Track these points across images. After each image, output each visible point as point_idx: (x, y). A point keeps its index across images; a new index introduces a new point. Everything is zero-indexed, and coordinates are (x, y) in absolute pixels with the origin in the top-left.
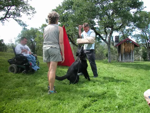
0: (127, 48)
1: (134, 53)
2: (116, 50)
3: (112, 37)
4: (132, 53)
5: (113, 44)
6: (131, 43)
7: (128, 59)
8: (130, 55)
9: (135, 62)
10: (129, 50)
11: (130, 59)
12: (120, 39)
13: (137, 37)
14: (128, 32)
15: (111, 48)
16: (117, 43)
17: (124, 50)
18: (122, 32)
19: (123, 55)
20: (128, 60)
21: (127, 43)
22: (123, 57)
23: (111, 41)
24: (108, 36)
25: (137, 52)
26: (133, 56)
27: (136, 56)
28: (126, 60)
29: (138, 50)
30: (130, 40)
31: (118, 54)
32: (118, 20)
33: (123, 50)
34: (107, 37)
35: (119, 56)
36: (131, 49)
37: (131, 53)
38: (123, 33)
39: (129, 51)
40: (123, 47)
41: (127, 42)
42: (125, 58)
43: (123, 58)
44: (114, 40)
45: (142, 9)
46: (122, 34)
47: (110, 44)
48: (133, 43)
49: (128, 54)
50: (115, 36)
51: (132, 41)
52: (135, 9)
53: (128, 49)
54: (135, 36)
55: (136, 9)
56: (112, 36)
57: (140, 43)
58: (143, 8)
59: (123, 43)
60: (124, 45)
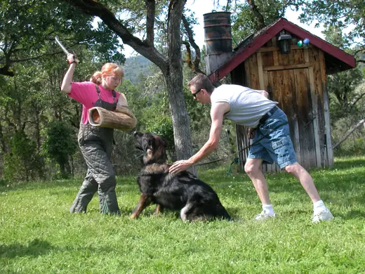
0: (285, 82)
1: (326, 107)
3: (187, 24)
4: (315, 110)
6: (302, 49)
7: (298, 148)
8: (306, 121)
10: (299, 95)
11: (312, 147)
16: (222, 59)
21: (281, 50)
30: (296, 33)
36: (308, 84)
37: (311, 108)
39: (299, 102)
40: (261, 77)
41: (279, 44)
47: (178, 68)
48: (316, 46)
49: (294, 115)
50: (207, 16)
53: (292, 89)
56: (187, 14)
59: (259, 54)
60: (264, 67)
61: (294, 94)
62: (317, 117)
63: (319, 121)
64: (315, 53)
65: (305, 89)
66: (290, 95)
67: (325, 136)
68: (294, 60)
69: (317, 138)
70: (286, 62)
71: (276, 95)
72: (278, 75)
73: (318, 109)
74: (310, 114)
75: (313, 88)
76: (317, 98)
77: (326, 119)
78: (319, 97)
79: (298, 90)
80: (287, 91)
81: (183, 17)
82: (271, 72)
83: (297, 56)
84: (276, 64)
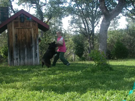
0: (22, 33)
4: (33, 44)
6: (30, 21)
7: (26, 58)
10: (27, 38)
11: (31, 57)
17: (16, 37)
19: (14, 49)
20: (26, 61)
22: (15, 53)
28: (22, 61)
30: (27, 15)
33: (14, 37)
36: (31, 34)
39: (27, 41)
40: (13, 31)
42: (18, 57)
43: (15, 57)
49: (25, 45)
53: (25, 36)
59: (13, 22)
60: (14, 27)
62: (34, 46)
63: (35, 48)
64: (35, 23)
65: (30, 36)
66: (24, 38)
67: (37, 53)
68: (26, 25)
69: (34, 54)
70: (23, 26)
71: (19, 38)
72: (20, 30)
73: (35, 44)
74: (31, 45)
75: (33, 36)
76: (34, 39)
77: (37, 47)
78: (35, 39)
79: (27, 36)
80: (23, 36)
82: (17, 29)
83: (27, 24)
84: (19, 26)
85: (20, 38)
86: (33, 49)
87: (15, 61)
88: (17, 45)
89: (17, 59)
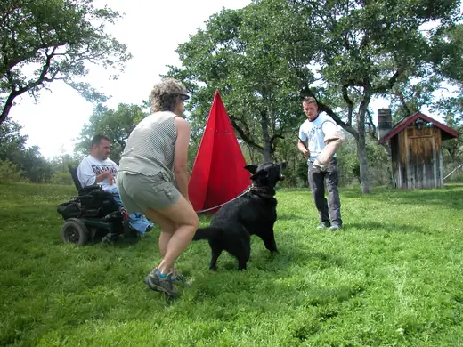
0: (419, 144)
1: (441, 157)
2: (385, 152)
3: (369, 114)
4: (435, 159)
5: (373, 135)
6: (429, 127)
7: (425, 178)
8: (429, 164)
9: (447, 187)
10: (426, 150)
11: (432, 177)
12: (395, 116)
13: (449, 108)
14: (418, 95)
15: (367, 149)
16: (386, 132)
17: (411, 150)
18: (400, 94)
19: (408, 166)
20: (425, 182)
21: (417, 128)
22: (409, 172)
23: (366, 125)
24: (357, 110)
25: (453, 154)
26: (441, 168)
27: (449, 166)
28: (419, 183)
29: (455, 148)
30: (426, 119)
31: (390, 166)
32: (383, 61)
33: (407, 151)
34: (353, 114)
35: (395, 170)
36: (431, 146)
37: (432, 157)
38: (402, 99)
39: (426, 155)
40: (406, 141)
41: (416, 125)
42: (413, 177)
43: (409, 177)
44: (376, 122)
45: (456, 20)
46: (399, 103)
47: (363, 137)
48: (436, 126)
49: (423, 161)
50: (379, 110)
51: (432, 120)
52: (434, 19)
53: (423, 148)
54: (440, 105)
55: (438, 21)
56: (369, 109)
57: (459, 125)
58: (459, 15)
59: (406, 130)
60: (408, 136)
61: (424, 151)
62: (436, 162)
63: (437, 164)
64: (436, 130)
65: (430, 148)
66: (421, 151)
68: (424, 133)
69: (435, 173)
70: (420, 134)
72: (415, 141)
74: (432, 160)
75: (434, 147)
76: (436, 153)
77: (440, 163)
79: (426, 147)
80: (420, 148)
81: (367, 111)
82: (412, 139)
83: (426, 131)
84: (415, 135)
85: (415, 150)
86: (435, 166)
87: (409, 183)
88: (411, 161)
89: (412, 179)
